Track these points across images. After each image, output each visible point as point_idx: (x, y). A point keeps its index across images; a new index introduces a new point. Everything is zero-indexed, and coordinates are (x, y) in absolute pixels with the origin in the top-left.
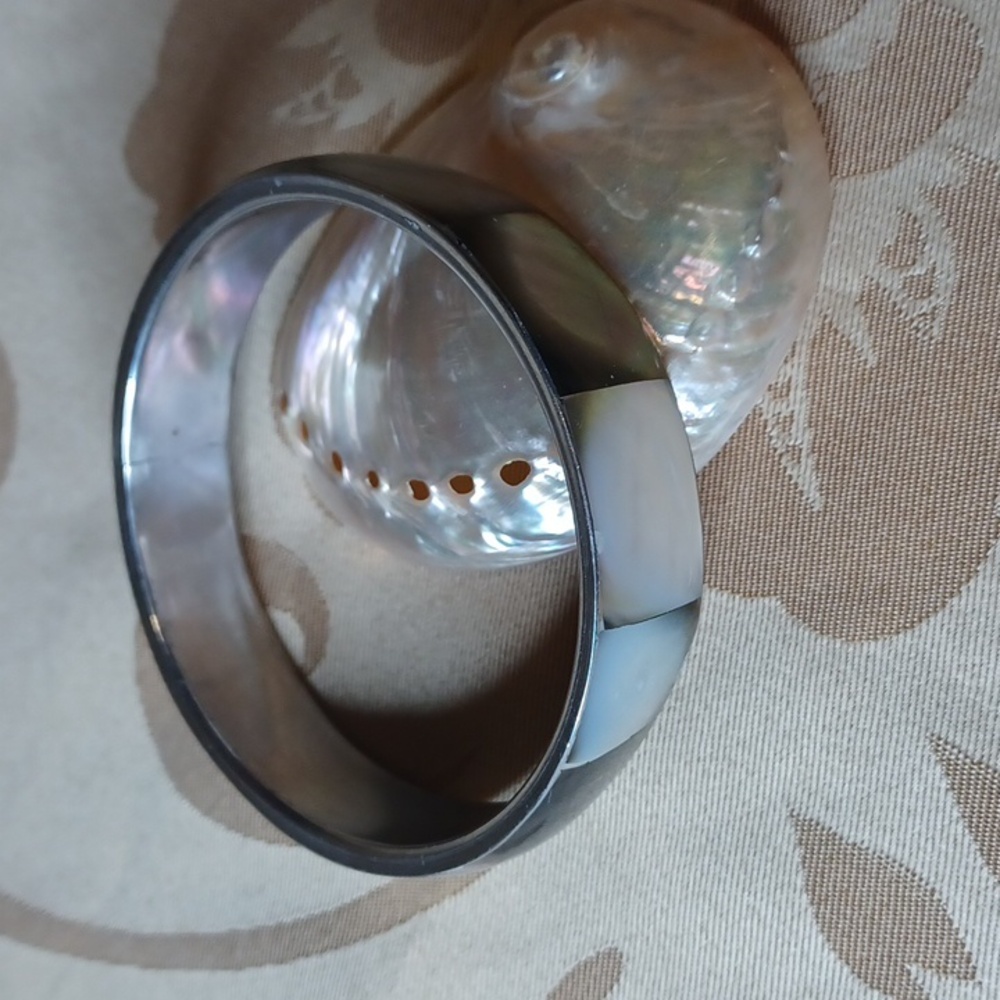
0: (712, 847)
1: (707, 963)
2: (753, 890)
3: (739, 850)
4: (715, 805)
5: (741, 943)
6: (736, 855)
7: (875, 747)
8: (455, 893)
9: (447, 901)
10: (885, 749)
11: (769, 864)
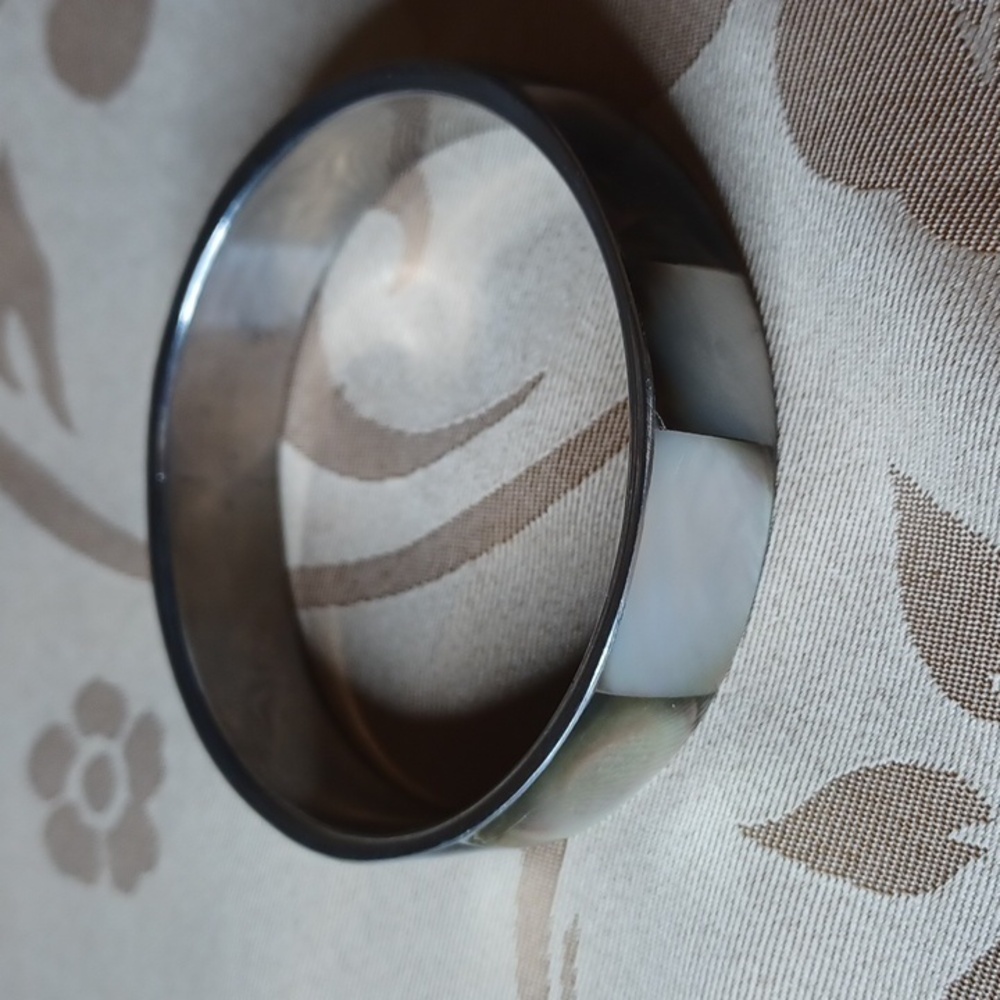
0: (801, 505)
1: (774, 645)
2: (839, 561)
3: (832, 510)
4: (812, 453)
5: (815, 625)
6: (827, 516)
7: (977, 390)
8: (504, 541)
9: (496, 549)
10: (989, 394)
11: (863, 530)
